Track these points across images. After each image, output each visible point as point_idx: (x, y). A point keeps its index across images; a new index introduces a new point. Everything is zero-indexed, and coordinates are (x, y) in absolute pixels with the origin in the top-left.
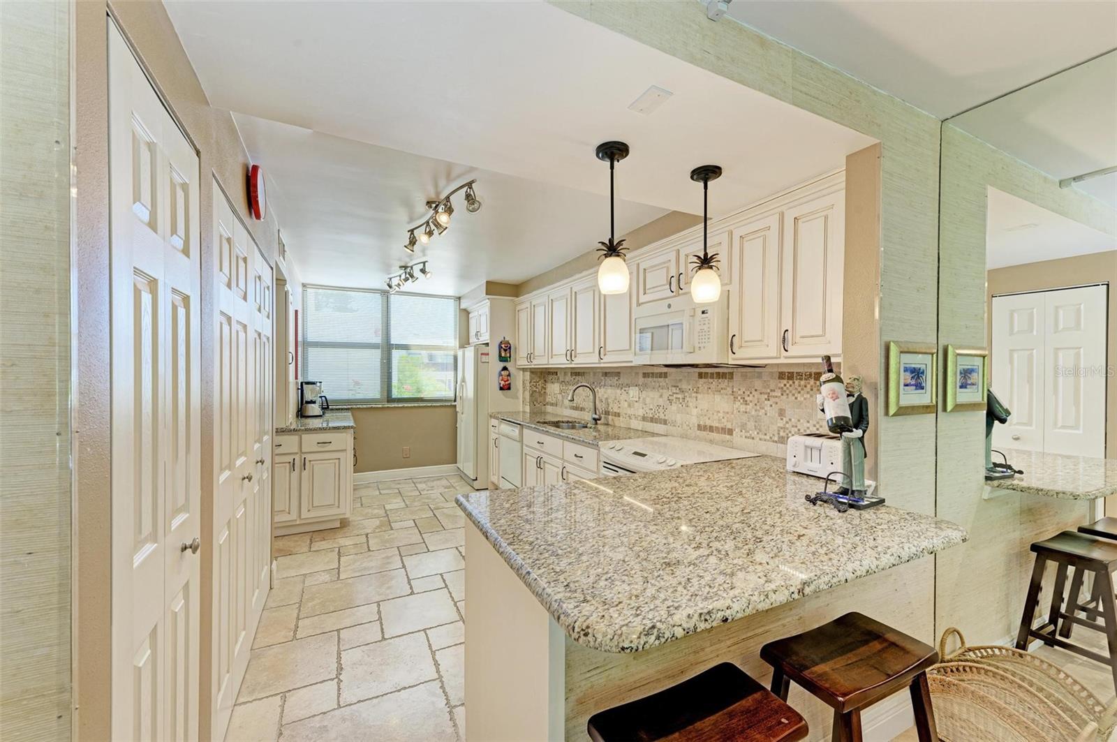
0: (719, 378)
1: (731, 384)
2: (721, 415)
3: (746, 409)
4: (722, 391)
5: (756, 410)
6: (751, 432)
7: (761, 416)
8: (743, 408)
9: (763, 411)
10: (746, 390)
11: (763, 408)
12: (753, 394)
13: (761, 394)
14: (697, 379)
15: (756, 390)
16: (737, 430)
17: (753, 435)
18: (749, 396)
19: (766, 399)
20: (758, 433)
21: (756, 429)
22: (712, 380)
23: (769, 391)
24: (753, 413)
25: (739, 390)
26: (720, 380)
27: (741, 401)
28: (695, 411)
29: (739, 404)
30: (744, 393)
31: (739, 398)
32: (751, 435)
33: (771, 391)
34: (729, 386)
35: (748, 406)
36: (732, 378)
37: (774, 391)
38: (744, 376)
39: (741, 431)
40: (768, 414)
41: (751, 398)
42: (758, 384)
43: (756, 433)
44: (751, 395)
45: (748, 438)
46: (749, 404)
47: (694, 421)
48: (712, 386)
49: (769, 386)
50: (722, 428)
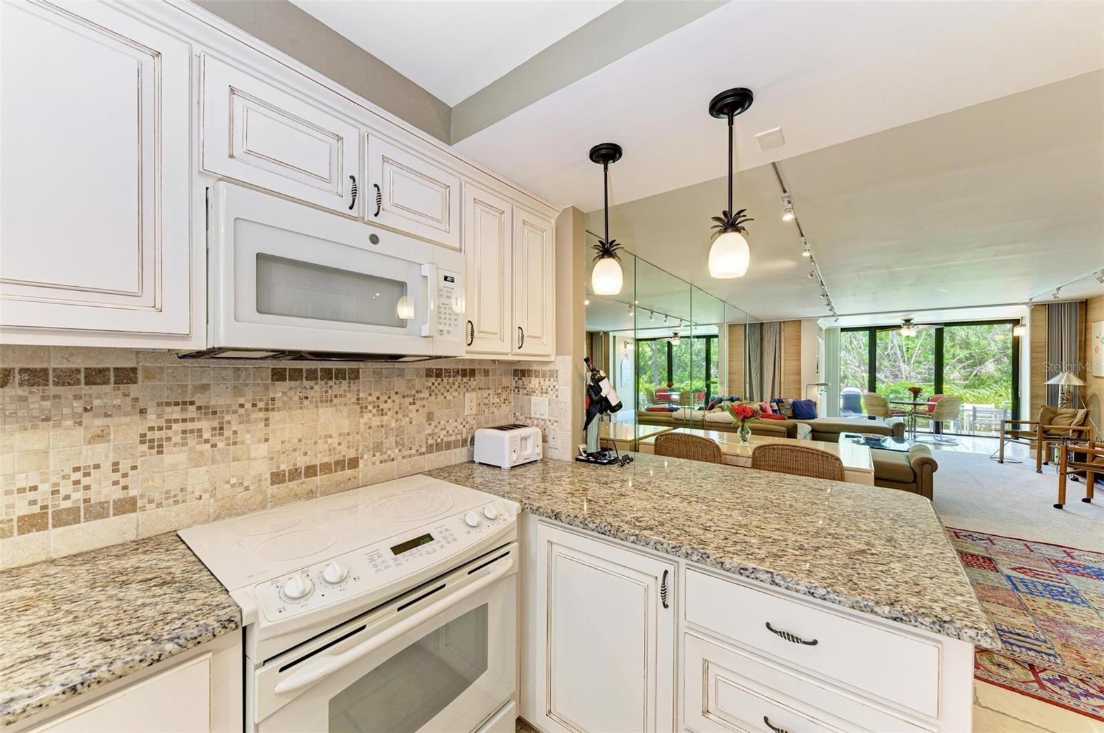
0: (331, 379)
1: (354, 388)
2: (334, 441)
3: (381, 422)
4: (335, 401)
5: (397, 421)
6: (389, 452)
7: (404, 427)
8: (376, 421)
9: (407, 419)
10: (382, 394)
11: (407, 416)
12: (392, 398)
13: (404, 397)
14: (270, 381)
15: (397, 393)
16: (365, 457)
17: (392, 456)
18: (386, 402)
19: (410, 404)
20: (400, 451)
21: (397, 446)
22: (312, 383)
23: (414, 392)
24: (393, 425)
25: (370, 395)
26: (330, 383)
27: (374, 411)
28: (262, 450)
29: (370, 415)
30: (378, 398)
31: (370, 407)
32: (389, 456)
33: (417, 392)
34: (350, 391)
35: (385, 418)
36: (357, 377)
37: (421, 392)
38: (378, 374)
39: (374, 456)
40: (414, 422)
41: (389, 404)
42: (399, 384)
43: (397, 451)
44: (389, 401)
45: (386, 461)
46: (386, 414)
47: (263, 469)
48: (310, 393)
49: (414, 386)
50: (337, 463)
